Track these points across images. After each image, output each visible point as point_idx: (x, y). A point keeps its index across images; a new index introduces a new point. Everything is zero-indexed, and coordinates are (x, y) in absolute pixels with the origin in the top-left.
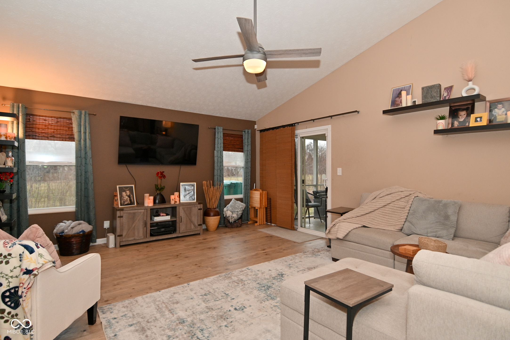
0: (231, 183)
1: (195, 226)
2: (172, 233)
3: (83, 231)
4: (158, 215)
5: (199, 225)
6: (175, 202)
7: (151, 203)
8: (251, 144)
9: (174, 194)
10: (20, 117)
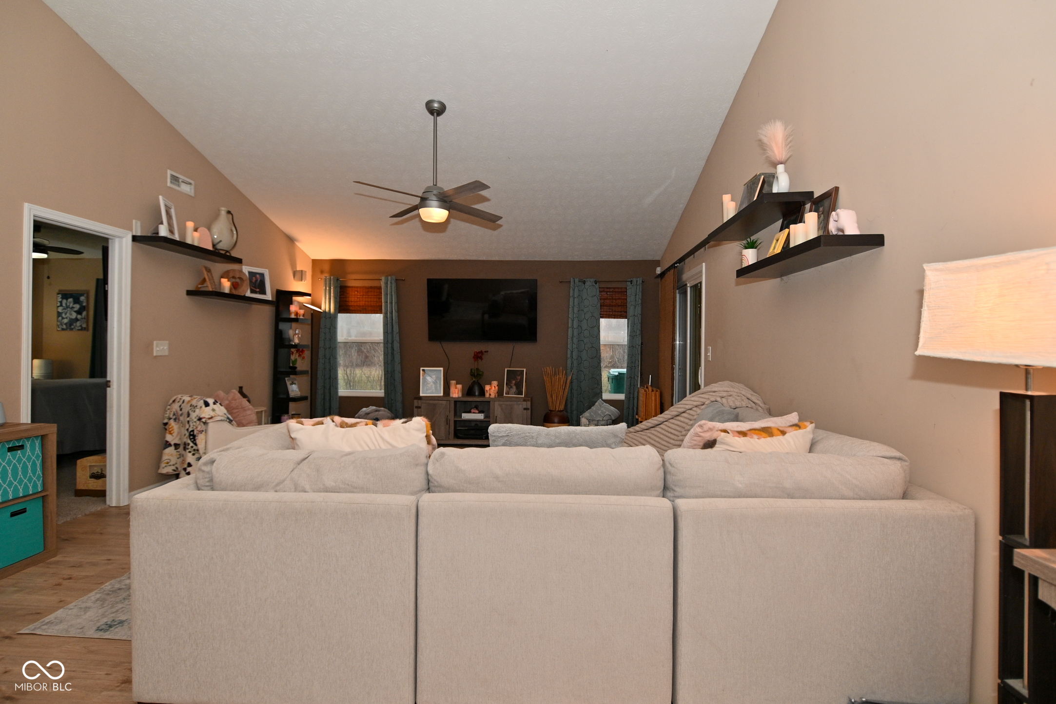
0: (619, 373)
2: (483, 438)
4: (469, 411)
6: (490, 395)
7: (458, 393)
8: (642, 303)
9: (490, 384)
10: (332, 290)
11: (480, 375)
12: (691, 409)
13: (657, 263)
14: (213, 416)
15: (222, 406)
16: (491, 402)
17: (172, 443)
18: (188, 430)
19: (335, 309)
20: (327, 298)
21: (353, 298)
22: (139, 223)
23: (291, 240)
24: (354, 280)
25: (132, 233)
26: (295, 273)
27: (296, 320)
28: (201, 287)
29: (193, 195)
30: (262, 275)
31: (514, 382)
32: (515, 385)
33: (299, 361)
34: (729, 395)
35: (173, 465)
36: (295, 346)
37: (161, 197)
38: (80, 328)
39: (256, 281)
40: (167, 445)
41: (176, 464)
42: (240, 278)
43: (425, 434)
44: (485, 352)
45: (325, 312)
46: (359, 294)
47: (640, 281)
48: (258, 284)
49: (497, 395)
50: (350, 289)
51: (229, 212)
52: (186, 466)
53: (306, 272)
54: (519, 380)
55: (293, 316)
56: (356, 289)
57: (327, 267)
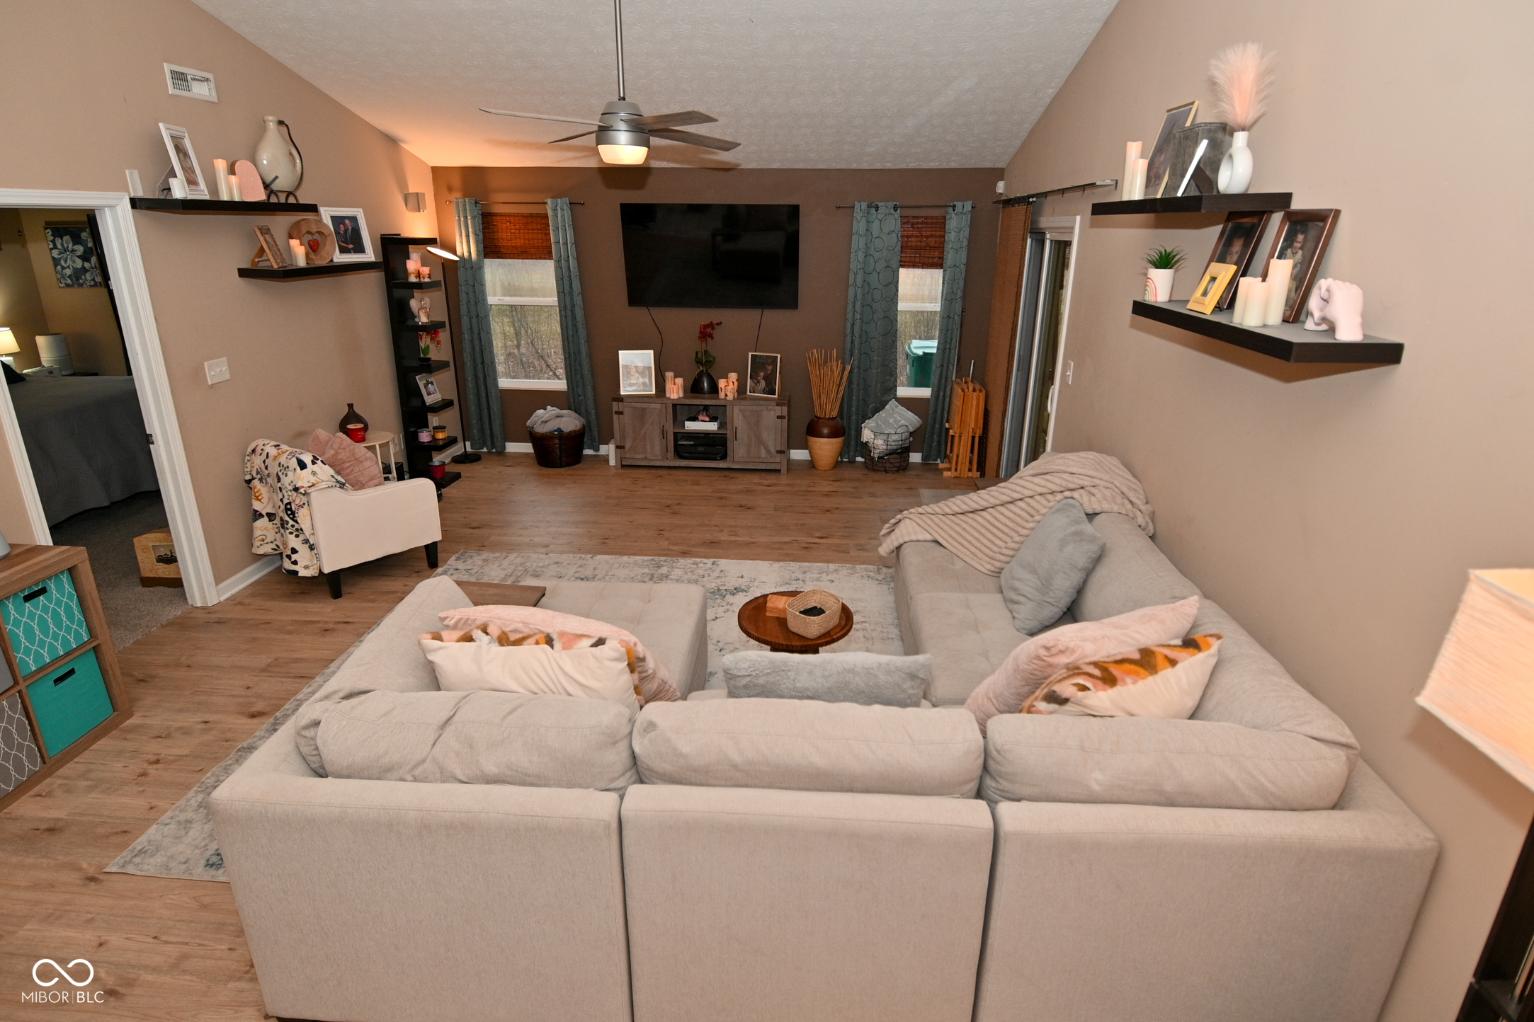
0: (924, 353)
1: (768, 452)
2: (718, 458)
3: (559, 430)
4: (694, 419)
5: (778, 452)
6: (726, 395)
7: (678, 392)
8: (969, 246)
9: (726, 377)
10: (469, 222)
11: (710, 362)
12: (1031, 497)
13: (998, 174)
14: (315, 482)
15: (325, 464)
16: (728, 407)
17: (264, 513)
18: (282, 500)
19: (478, 255)
20: (464, 235)
21: (505, 234)
22: (136, 173)
23: (392, 142)
24: (503, 203)
25: (129, 194)
26: (406, 198)
27: (419, 286)
28: (259, 262)
29: (215, 100)
30: (354, 219)
31: (762, 374)
32: (765, 378)
33: (432, 347)
34: (1094, 484)
35: (272, 542)
36: (424, 328)
37: (161, 125)
38: (93, 283)
39: (346, 230)
40: (257, 515)
41: (275, 540)
42: (319, 233)
43: (626, 663)
44: (718, 324)
45: (462, 258)
46: (513, 227)
47: (968, 206)
48: (350, 237)
49: (736, 394)
50: (498, 218)
51: (281, 123)
52: (289, 553)
53: (424, 194)
54: (769, 372)
55: (413, 279)
56: (508, 218)
57: (456, 181)
